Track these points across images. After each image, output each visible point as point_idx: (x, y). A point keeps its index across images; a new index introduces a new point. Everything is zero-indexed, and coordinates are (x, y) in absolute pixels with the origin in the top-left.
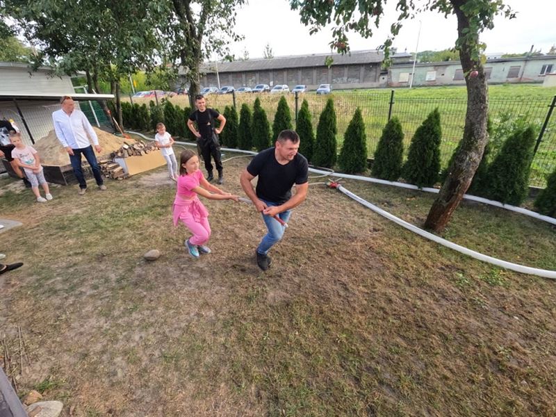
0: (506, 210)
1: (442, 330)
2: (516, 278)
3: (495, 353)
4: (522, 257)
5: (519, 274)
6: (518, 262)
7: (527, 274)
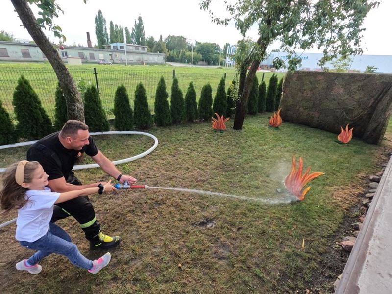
0: (105, 135)
1: (128, 209)
2: (134, 164)
3: (153, 199)
4: (128, 154)
5: (133, 162)
6: (129, 157)
7: (135, 160)
